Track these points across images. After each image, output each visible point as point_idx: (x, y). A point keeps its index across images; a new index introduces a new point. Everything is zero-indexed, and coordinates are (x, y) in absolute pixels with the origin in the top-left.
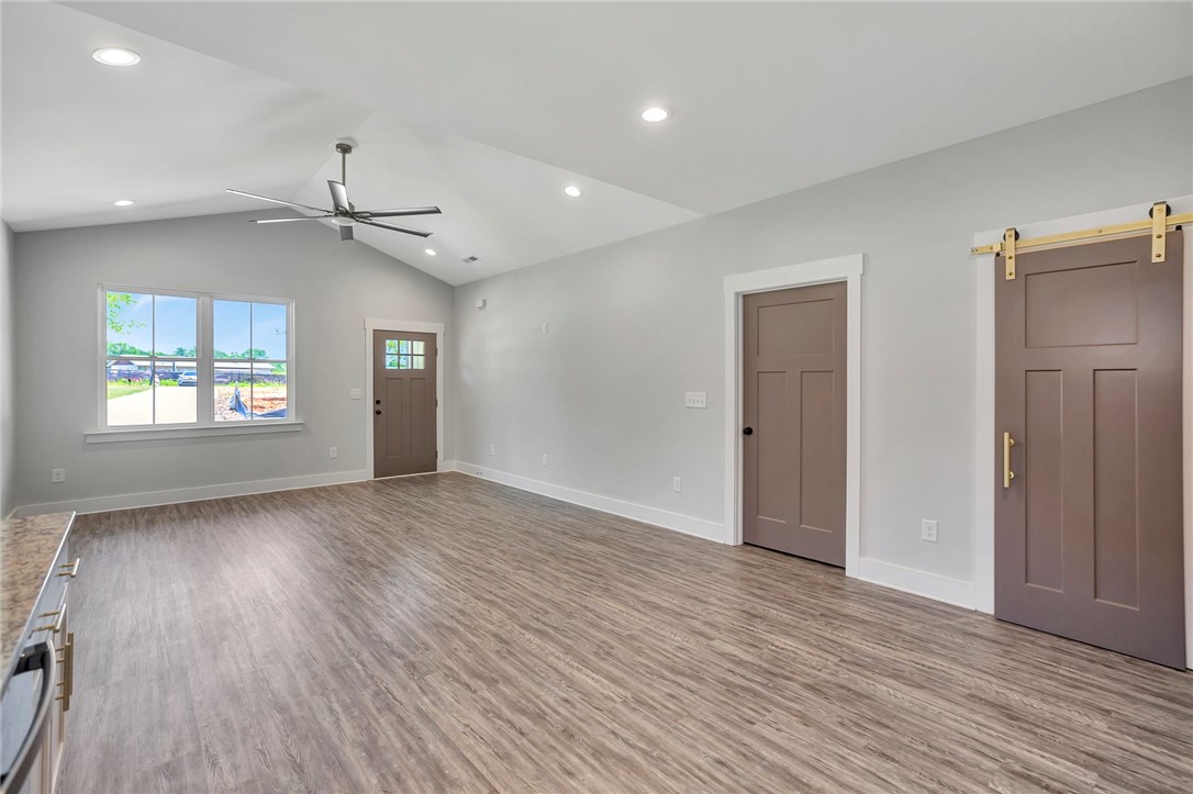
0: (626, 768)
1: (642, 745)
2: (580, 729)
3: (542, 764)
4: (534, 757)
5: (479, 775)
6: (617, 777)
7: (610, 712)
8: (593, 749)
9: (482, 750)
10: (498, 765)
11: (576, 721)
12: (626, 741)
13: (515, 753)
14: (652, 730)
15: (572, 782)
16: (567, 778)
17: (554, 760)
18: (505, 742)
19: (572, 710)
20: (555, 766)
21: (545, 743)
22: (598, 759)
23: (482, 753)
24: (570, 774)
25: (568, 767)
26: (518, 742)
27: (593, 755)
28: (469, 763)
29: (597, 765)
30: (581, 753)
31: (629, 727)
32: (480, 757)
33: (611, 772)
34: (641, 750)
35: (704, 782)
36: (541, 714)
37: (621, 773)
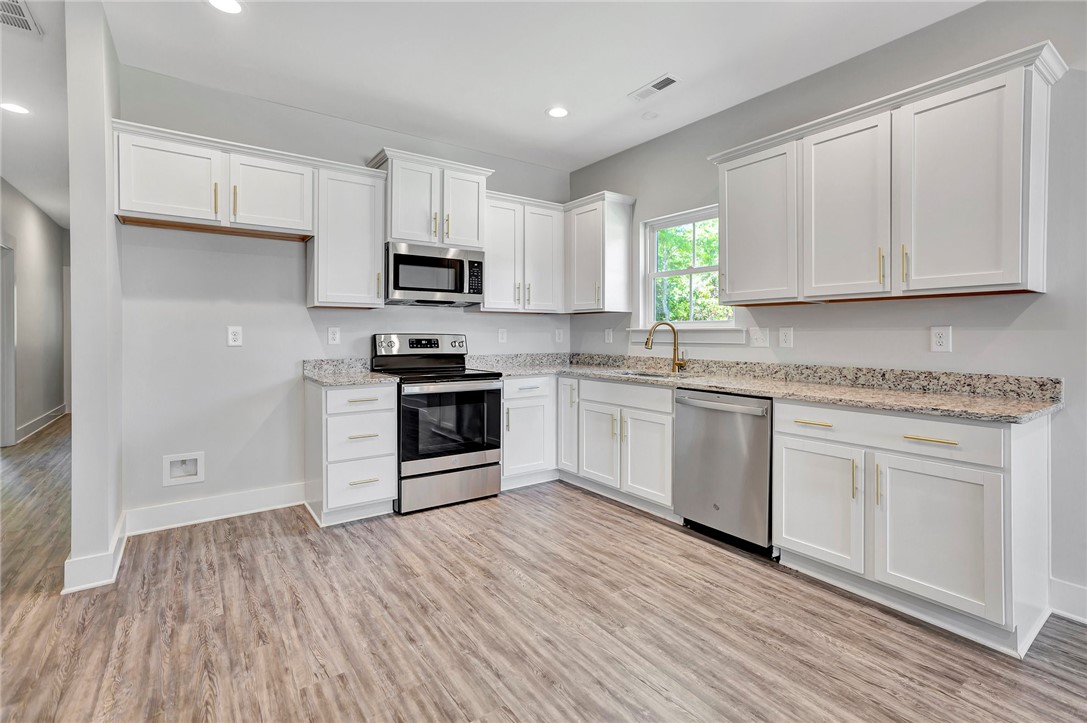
0: (497, 641)
1: (474, 660)
2: (535, 683)
3: (574, 650)
4: (582, 657)
5: (629, 645)
6: (508, 635)
7: (494, 704)
8: (524, 661)
9: (637, 669)
10: (614, 652)
11: (538, 696)
12: (489, 665)
13: (602, 663)
14: (456, 678)
15: (547, 635)
16: (551, 638)
17: (562, 653)
18: (615, 674)
19: (542, 713)
20: (562, 647)
21: (574, 670)
22: (521, 650)
23: (635, 665)
24: (548, 641)
25: (549, 647)
26: (602, 674)
27: (525, 654)
28: (643, 656)
29: (523, 646)
30: (536, 658)
31: (480, 682)
32: (636, 661)
33: (512, 639)
34: (477, 656)
35: (438, 628)
36: (581, 709)
37: (503, 638)
